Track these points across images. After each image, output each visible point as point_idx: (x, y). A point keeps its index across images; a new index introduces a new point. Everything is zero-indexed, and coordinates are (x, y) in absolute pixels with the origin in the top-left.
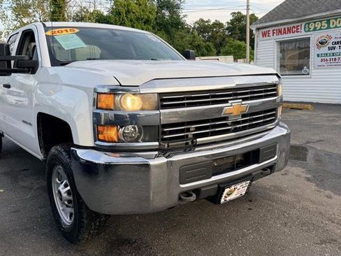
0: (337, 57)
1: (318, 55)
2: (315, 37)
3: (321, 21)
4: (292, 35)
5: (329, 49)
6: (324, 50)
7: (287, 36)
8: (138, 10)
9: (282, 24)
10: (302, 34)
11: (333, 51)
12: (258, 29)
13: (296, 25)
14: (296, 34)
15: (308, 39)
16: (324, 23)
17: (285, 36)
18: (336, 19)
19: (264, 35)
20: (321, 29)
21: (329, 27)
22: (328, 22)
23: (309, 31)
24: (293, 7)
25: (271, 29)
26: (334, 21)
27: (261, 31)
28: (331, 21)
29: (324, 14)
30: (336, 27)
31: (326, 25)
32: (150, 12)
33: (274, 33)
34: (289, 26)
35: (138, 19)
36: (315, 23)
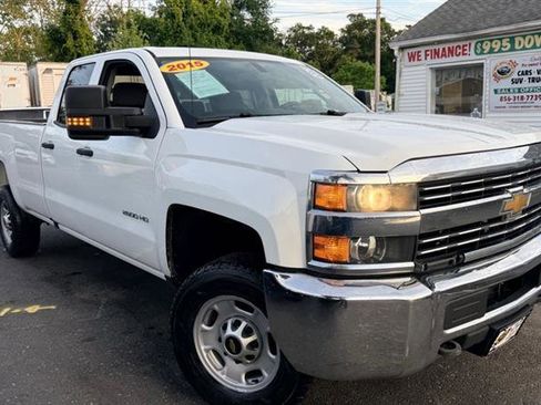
0: (525, 95)
1: (496, 91)
2: (491, 63)
3: (501, 39)
4: (455, 58)
5: (514, 82)
6: (506, 83)
7: (448, 60)
8: (202, 10)
9: (440, 42)
10: (471, 58)
11: (519, 85)
12: (402, 49)
13: (461, 44)
14: (461, 58)
15: (481, 66)
16: (505, 42)
17: (444, 60)
18: (524, 37)
19: (411, 58)
20: (500, 51)
21: (513, 49)
22: (512, 41)
23: (482, 53)
24: (456, 16)
25: (423, 49)
26: (522, 39)
27: (406, 51)
28: (517, 40)
29: (505, 28)
30: (524, 48)
31: (509, 46)
32: (222, 15)
33: (426, 55)
34: (451, 45)
35: (202, 25)
36: (491, 41)
